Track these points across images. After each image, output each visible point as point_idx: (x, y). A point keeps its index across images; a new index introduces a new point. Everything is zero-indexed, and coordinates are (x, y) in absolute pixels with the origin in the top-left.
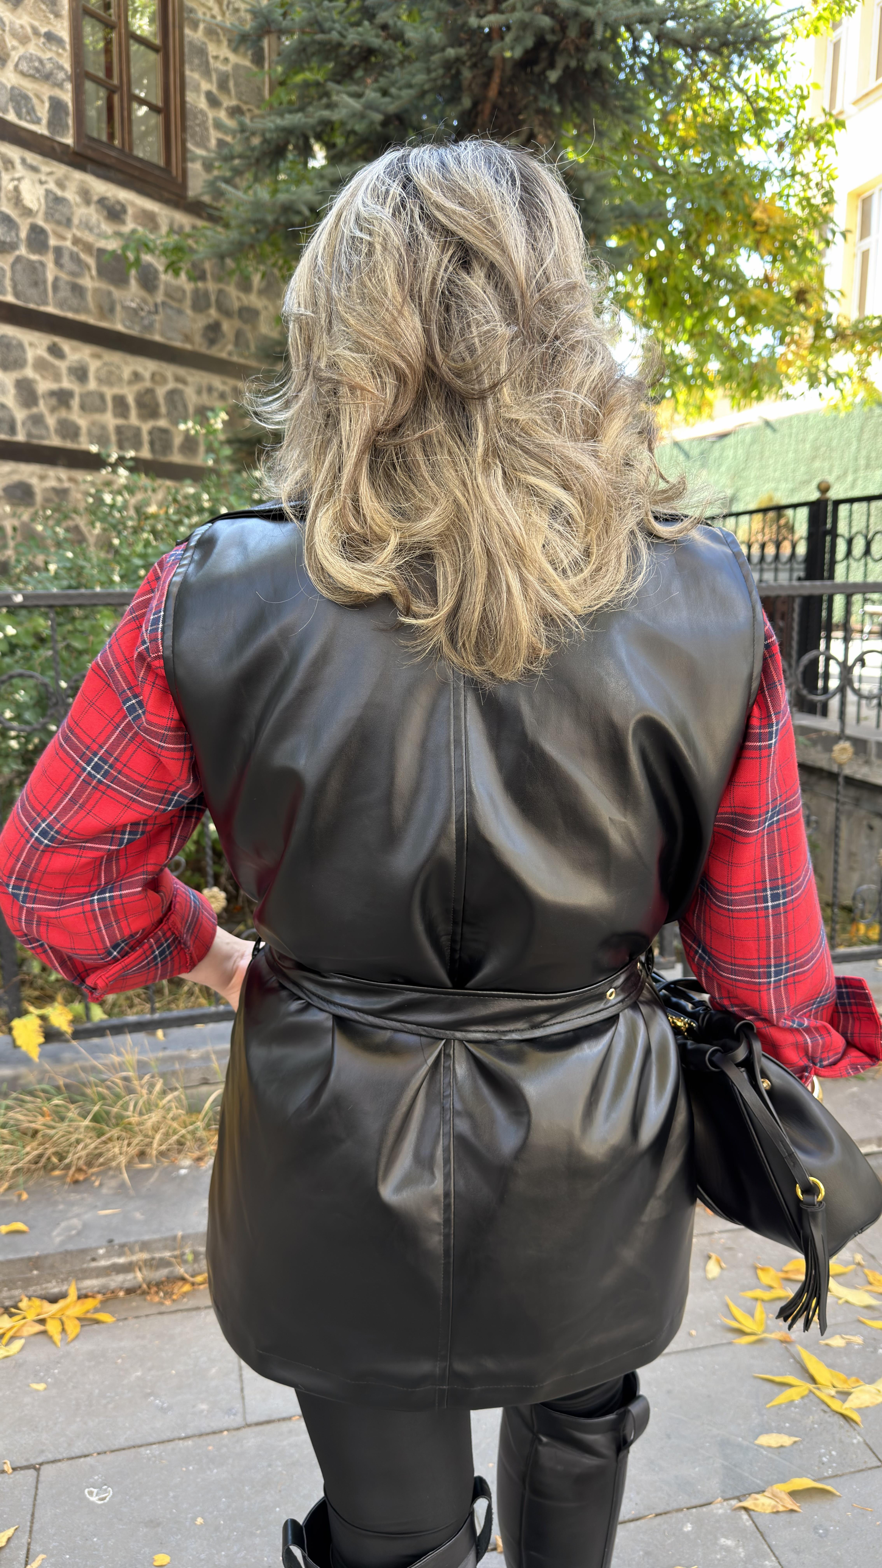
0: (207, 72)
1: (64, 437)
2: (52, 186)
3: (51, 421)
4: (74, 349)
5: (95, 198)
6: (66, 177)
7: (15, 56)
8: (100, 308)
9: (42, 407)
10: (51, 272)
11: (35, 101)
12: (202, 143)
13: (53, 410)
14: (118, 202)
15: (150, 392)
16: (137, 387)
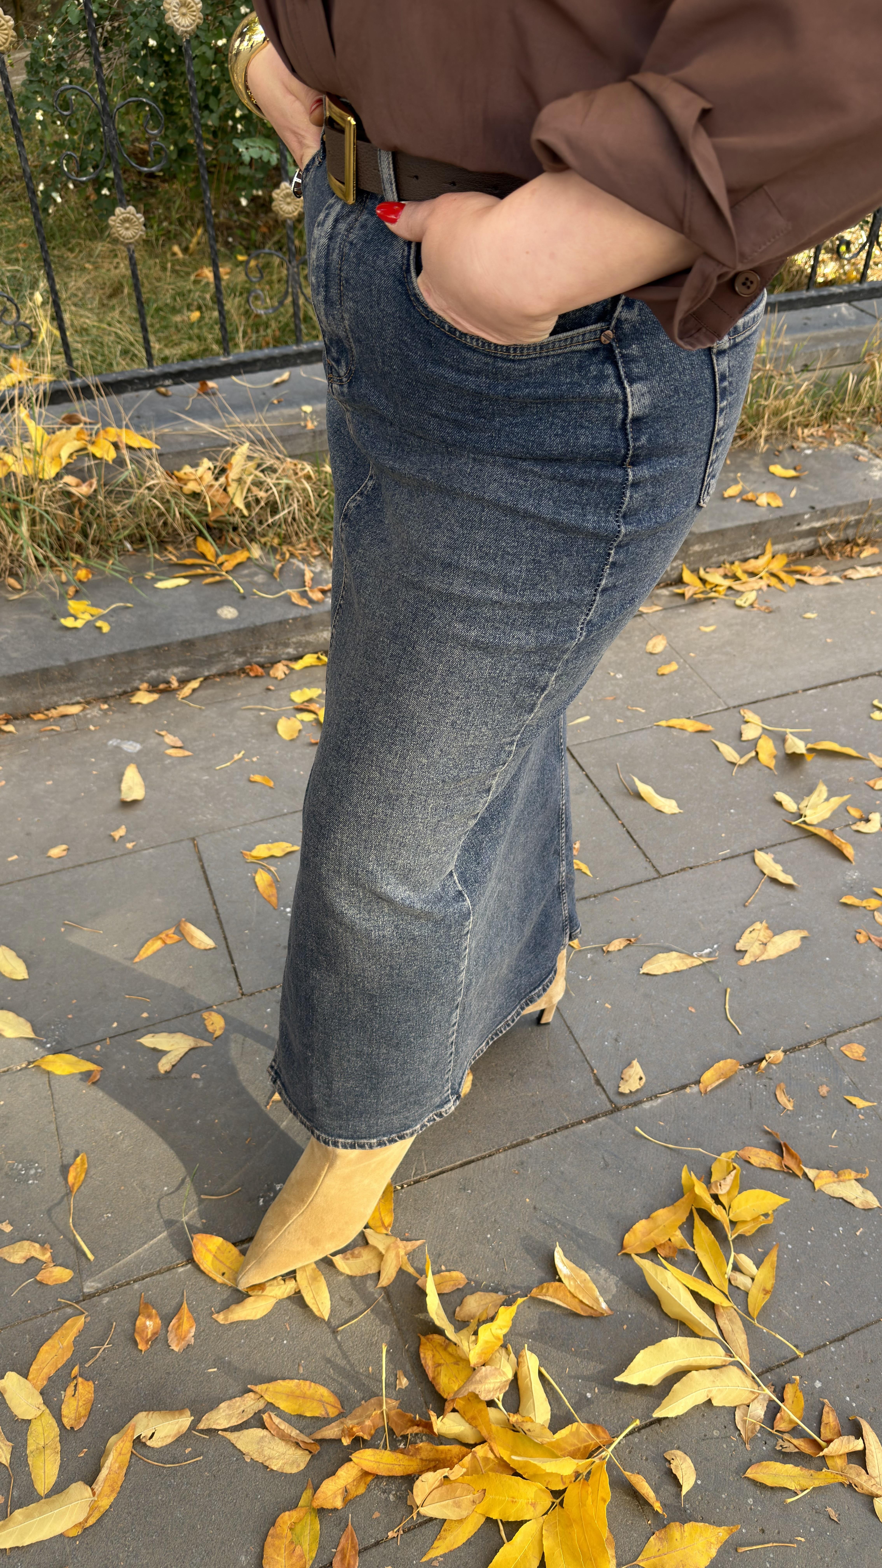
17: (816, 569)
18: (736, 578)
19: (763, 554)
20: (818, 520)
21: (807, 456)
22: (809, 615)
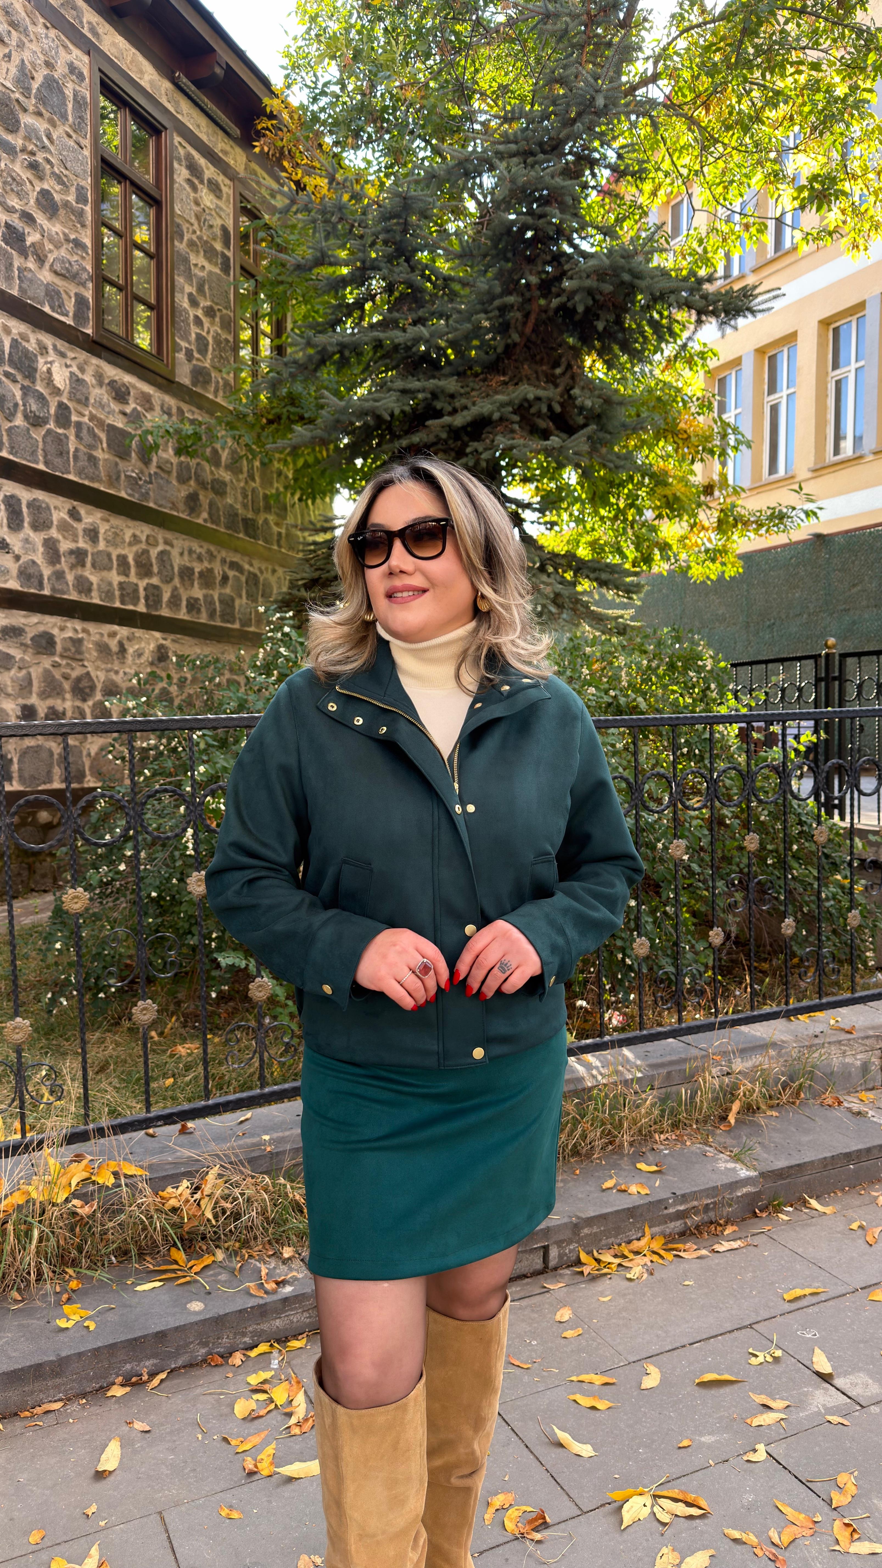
0: (189, 277)
1: (80, 592)
2: (75, 369)
3: (70, 577)
4: (88, 513)
5: (107, 381)
6: (86, 363)
7: (51, 258)
8: (110, 477)
9: (64, 564)
10: (72, 445)
11: (64, 296)
12: (186, 337)
13: (72, 567)
14: (124, 385)
15: (146, 552)
16: (135, 549)
17: (688, 1245)
18: (624, 1257)
19: (643, 1236)
20: (681, 1204)
21: (665, 1155)
22: (687, 1283)
